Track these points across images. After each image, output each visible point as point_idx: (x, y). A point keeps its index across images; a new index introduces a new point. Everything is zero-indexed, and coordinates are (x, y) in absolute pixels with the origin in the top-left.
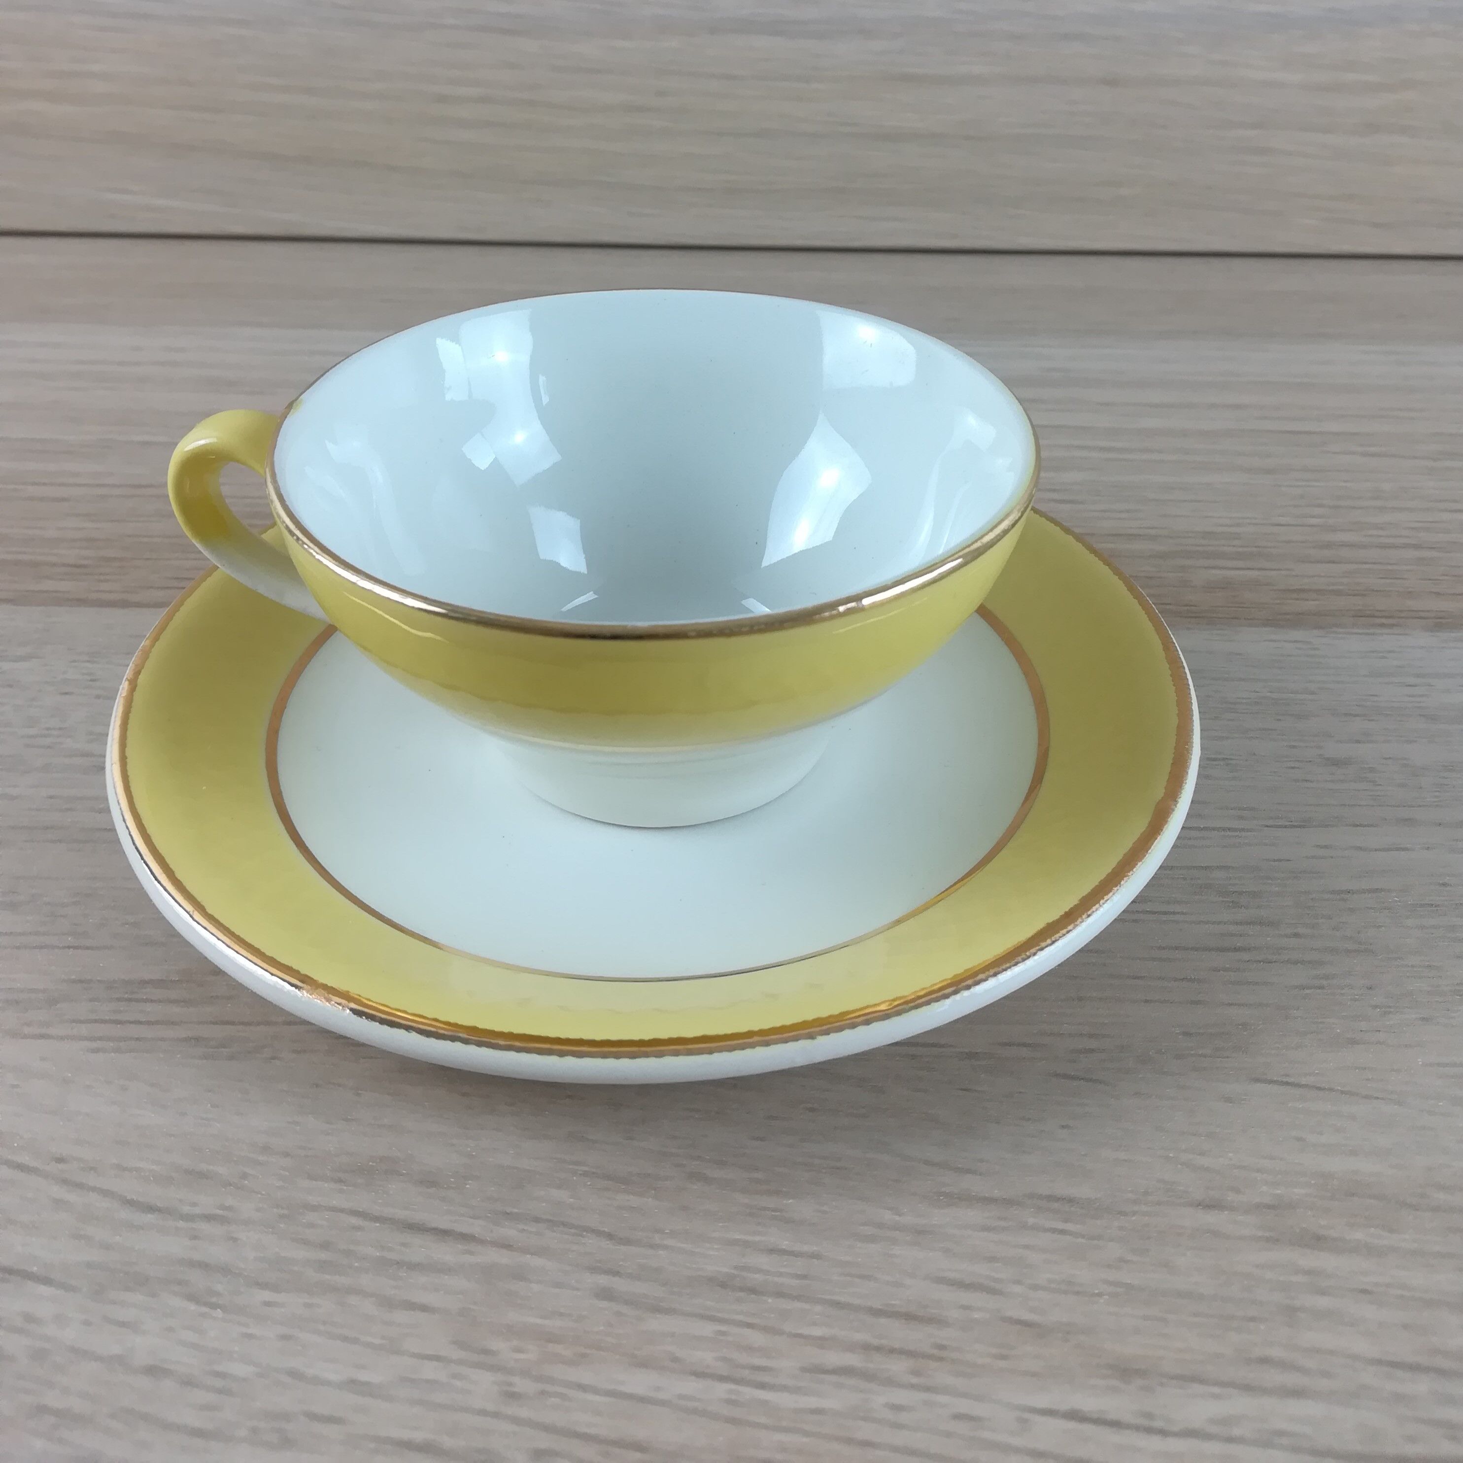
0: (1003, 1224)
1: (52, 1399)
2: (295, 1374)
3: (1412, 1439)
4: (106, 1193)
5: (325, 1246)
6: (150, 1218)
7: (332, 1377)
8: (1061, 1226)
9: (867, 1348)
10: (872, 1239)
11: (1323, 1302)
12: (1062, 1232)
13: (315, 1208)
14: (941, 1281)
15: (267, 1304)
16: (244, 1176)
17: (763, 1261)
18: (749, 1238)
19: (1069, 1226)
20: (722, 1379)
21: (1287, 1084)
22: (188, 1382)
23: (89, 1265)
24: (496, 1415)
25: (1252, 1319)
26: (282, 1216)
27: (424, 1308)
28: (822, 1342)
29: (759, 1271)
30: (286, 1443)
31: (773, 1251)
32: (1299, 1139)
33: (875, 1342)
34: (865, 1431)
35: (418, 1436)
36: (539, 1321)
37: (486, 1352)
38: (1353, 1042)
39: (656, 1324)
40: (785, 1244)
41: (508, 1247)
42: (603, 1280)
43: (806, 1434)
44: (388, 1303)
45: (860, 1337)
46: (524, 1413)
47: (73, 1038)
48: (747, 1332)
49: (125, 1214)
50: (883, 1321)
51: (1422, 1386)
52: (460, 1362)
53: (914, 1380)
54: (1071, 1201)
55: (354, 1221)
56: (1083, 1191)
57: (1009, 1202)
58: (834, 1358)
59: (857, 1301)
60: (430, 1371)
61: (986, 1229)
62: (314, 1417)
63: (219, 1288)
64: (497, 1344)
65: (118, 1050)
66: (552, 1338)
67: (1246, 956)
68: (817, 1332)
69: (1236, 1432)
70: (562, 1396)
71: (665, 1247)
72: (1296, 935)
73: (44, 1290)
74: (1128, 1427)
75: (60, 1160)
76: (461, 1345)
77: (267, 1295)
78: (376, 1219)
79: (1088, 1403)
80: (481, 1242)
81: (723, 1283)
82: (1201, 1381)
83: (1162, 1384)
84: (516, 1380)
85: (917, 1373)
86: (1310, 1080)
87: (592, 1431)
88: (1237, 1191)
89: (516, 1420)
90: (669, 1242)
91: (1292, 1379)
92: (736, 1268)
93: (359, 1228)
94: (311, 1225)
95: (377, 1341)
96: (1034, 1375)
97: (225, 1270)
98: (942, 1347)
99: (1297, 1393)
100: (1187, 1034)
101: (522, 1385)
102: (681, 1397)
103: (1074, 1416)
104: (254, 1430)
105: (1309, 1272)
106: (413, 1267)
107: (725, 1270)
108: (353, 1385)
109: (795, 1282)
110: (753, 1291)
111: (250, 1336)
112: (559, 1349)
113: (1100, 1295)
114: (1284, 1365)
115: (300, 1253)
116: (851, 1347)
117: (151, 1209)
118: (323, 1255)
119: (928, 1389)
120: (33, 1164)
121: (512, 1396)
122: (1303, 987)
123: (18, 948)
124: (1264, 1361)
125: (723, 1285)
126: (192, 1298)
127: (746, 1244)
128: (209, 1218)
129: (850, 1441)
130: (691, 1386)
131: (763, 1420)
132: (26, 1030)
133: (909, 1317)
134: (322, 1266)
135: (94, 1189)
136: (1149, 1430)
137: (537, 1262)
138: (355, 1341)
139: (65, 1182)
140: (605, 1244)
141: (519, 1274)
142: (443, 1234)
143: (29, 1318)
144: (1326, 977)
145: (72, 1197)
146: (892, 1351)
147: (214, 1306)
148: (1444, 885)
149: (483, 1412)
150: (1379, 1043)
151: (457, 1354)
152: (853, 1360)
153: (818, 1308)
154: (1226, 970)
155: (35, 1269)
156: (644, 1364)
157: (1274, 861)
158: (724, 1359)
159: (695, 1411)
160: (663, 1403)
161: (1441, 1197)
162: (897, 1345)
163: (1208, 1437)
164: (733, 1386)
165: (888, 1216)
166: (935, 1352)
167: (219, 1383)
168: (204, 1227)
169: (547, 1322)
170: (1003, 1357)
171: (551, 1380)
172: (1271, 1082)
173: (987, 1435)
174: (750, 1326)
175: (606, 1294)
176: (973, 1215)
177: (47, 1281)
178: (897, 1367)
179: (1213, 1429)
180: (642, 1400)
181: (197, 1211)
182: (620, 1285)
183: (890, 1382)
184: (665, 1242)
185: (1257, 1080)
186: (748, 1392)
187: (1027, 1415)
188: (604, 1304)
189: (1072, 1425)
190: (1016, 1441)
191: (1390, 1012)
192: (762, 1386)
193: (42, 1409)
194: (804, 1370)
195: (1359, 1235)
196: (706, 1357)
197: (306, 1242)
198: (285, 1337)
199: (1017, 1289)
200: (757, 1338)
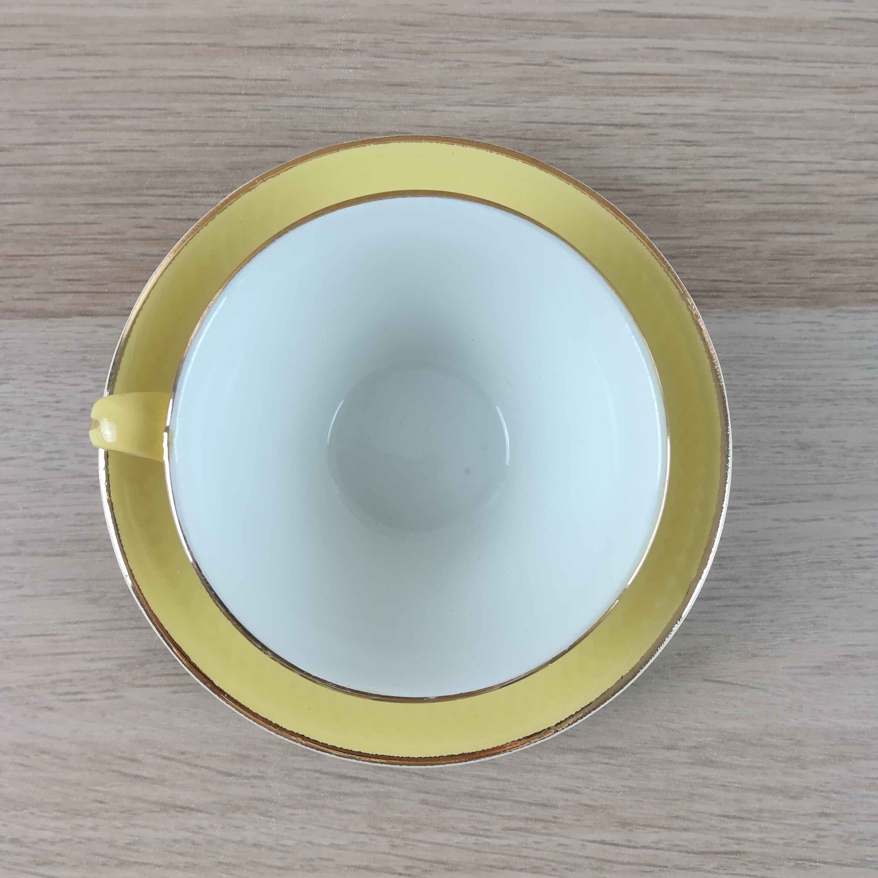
0: (584, 761)
1: (221, 859)
2: (310, 843)
3: (723, 845)
4: (208, 768)
5: (308, 787)
6: (231, 779)
7: (326, 843)
8: (607, 761)
9: (527, 819)
10: (530, 771)
11: (705, 791)
12: (608, 764)
13: (299, 770)
14: (556, 789)
15: (291, 815)
16: (264, 756)
17: (486, 784)
18: (480, 773)
19: (611, 761)
20: (472, 835)
21: (719, 682)
22: (271, 849)
23: (214, 803)
24: (389, 854)
25: (676, 800)
26: (286, 775)
27: (354, 812)
28: (509, 818)
29: (484, 788)
30: (315, 870)
31: (490, 779)
32: (716, 712)
33: (530, 816)
34: (525, 852)
35: (363, 864)
36: (399, 815)
37: (382, 829)
38: (755, 656)
39: (446, 814)
40: (495, 776)
41: (383, 783)
42: (423, 796)
43: (504, 854)
44: (338, 811)
45: (524, 815)
46: (399, 852)
47: (161, 686)
48: (481, 815)
49: (220, 778)
50: (533, 807)
51: (734, 824)
52: (372, 834)
53: (544, 831)
54: (613, 749)
55: (317, 775)
56: (619, 744)
57: (588, 751)
58: (514, 824)
59: (523, 800)
60: (362, 838)
61: (577, 764)
62: (321, 859)
63: (270, 809)
64: (385, 826)
65: (184, 692)
66: (406, 822)
67: (717, 603)
68: (508, 813)
69: (661, 846)
70: (413, 845)
71: (447, 780)
72: (746, 587)
73: (199, 814)
74: (622, 846)
75: (182, 753)
76: (371, 827)
77: (289, 811)
78: (326, 773)
79: (608, 837)
80: (371, 781)
81: (470, 795)
82: (652, 826)
83: (637, 828)
84: (395, 839)
85: (545, 828)
86: (729, 679)
87: (425, 858)
88: (683, 740)
89: (397, 856)
90: (448, 777)
91: (685, 824)
92: (475, 787)
93: (320, 778)
94: (299, 778)
95: (339, 828)
96: (590, 827)
97: (271, 801)
98: (555, 817)
99: (686, 830)
100: (679, 654)
101: (397, 842)
102: (457, 843)
103: (603, 842)
104: (302, 866)
105: (704, 778)
106: (346, 794)
107: (471, 789)
108: (333, 845)
109: (499, 793)
110: (482, 797)
111: (289, 829)
112: (409, 826)
113: (619, 792)
114: (684, 819)
115: (298, 791)
116: (520, 819)
117: (230, 775)
118: (307, 792)
119: (549, 835)
120: (171, 756)
121: (394, 846)
122: (740, 622)
123: (109, 630)
124: (677, 817)
125: (471, 796)
126: (261, 814)
127: (479, 776)
128: (255, 777)
129: (520, 856)
130: (460, 838)
131: (488, 850)
132: (137, 682)
133: (544, 805)
134: (309, 797)
135: (202, 767)
136: (629, 847)
137: (395, 789)
138: (330, 828)
139: (188, 764)
140: (422, 779)
141: (389, 795)
142: (355, 779)
143: (200, 828)
144: (753, 615)
145: (194, 771)
146: (536, 820)
147: (271, 817)
148: (832, 547)
149: (385, 853)
150: (767, 656)
151: (370, 831)
152: (522, 824)
153: (509, 803)
154: (706, 612)
155: (193, 806)
156: (442, 830)
157: (748, 532)
158: (472, 827)
159: (463, 848)
160: (451, 846)
161: (767, 739)
162: (538, 818)
163: (650, 848)
164: (476, 838)
165: (537, 760)
166: (553, 819)
167: (283, 849)
168: (255, 781)
169: (402, 815)
170: (579, 820)
171: (408, 839)
172: (712, 681)
173: (569, 851)
174: (482, 812)
175: (424, 802)
176: (571, 758)
177: (200, 811)
178: (538, 826)
179: (652, 845)
180: (442, 845)
181: (249, 774)
182: (430, 798)
183: (535, 833)
184: (446, 777)
185: (705, 680)
186: (482, 840)
187: (584, 843)
188: (425, 806)
189: (601, 846)
190: (580, 854)
191: (777, 637)
192: (488, 837)
193: (220, 863)
194: (502, 829)
195: (728, 760)
196: (465, 826)
197: (299, 786)
198: (302, 828)
199: (587, 791)
200: (485, 817)
